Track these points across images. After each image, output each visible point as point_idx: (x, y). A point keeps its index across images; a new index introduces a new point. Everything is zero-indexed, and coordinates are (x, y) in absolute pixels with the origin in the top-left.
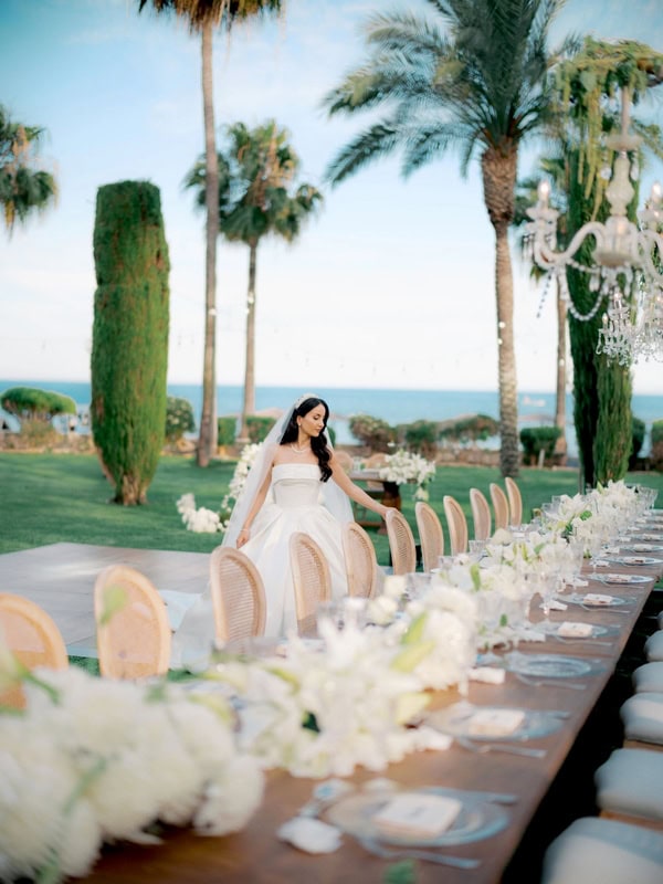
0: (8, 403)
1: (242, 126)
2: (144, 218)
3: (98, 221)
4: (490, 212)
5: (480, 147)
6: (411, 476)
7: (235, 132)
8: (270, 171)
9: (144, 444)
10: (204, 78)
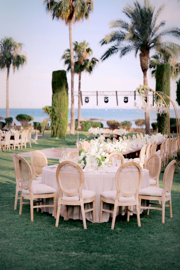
0: (18, 118)
1: (77, 42)
2: (63, 78)
3: (53, 79)
4: (142, 68)
5: (139, 52)
6: (123, 134)
7: (75, 44)
8: (84, 54)
9: (64, 128)
10: (70, 37)
